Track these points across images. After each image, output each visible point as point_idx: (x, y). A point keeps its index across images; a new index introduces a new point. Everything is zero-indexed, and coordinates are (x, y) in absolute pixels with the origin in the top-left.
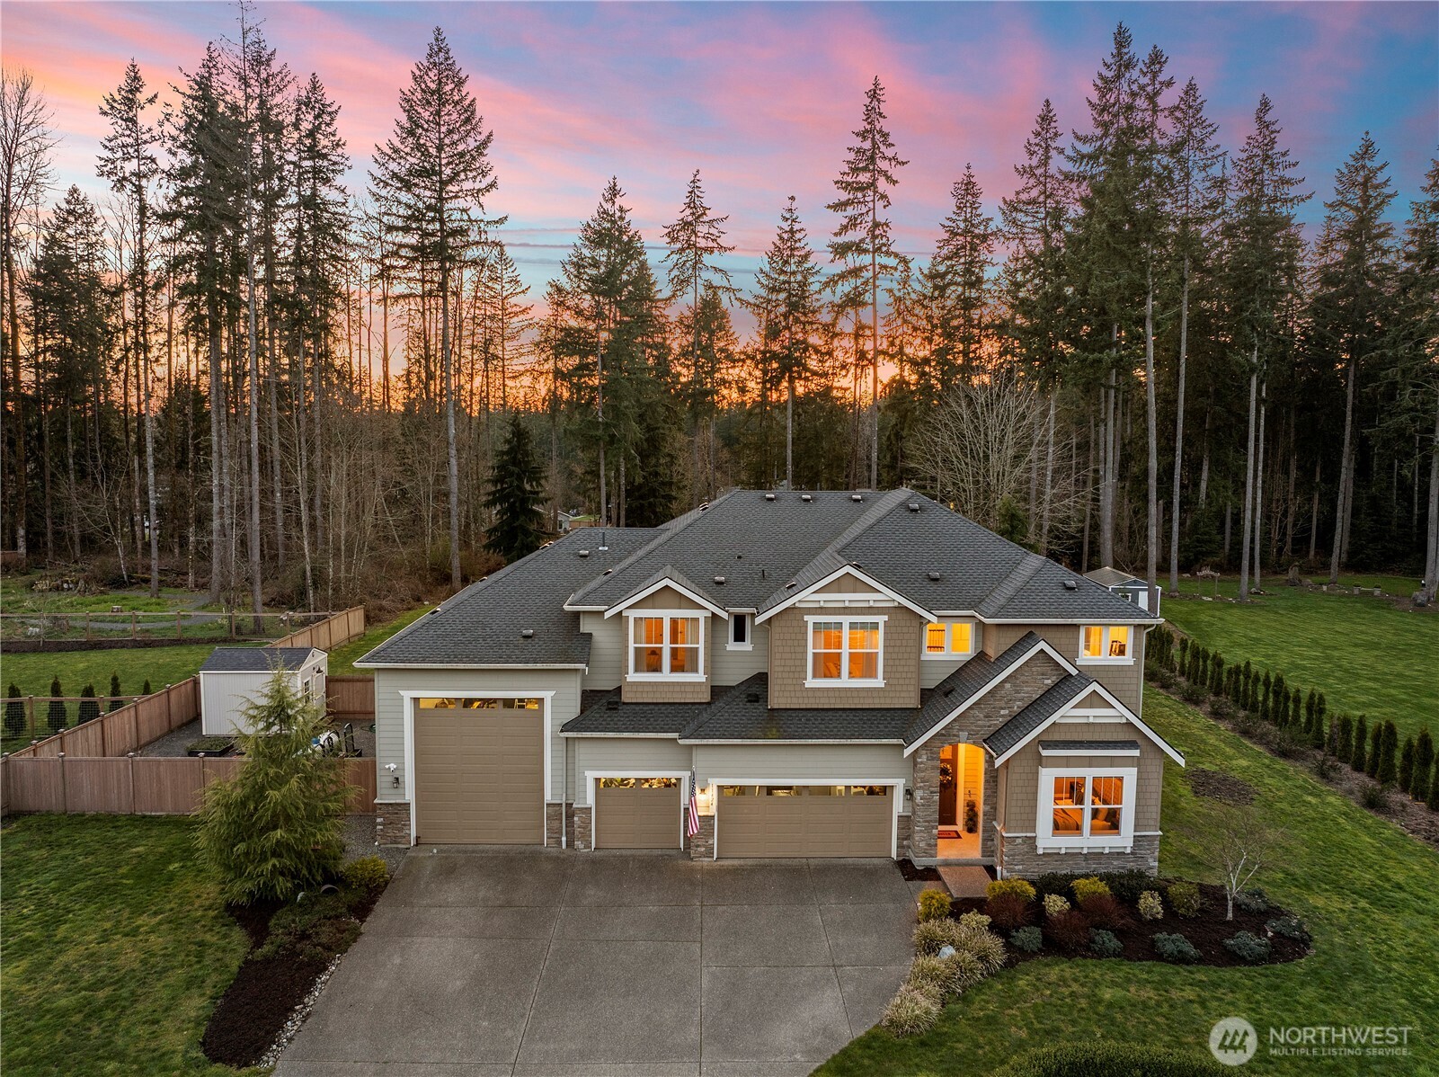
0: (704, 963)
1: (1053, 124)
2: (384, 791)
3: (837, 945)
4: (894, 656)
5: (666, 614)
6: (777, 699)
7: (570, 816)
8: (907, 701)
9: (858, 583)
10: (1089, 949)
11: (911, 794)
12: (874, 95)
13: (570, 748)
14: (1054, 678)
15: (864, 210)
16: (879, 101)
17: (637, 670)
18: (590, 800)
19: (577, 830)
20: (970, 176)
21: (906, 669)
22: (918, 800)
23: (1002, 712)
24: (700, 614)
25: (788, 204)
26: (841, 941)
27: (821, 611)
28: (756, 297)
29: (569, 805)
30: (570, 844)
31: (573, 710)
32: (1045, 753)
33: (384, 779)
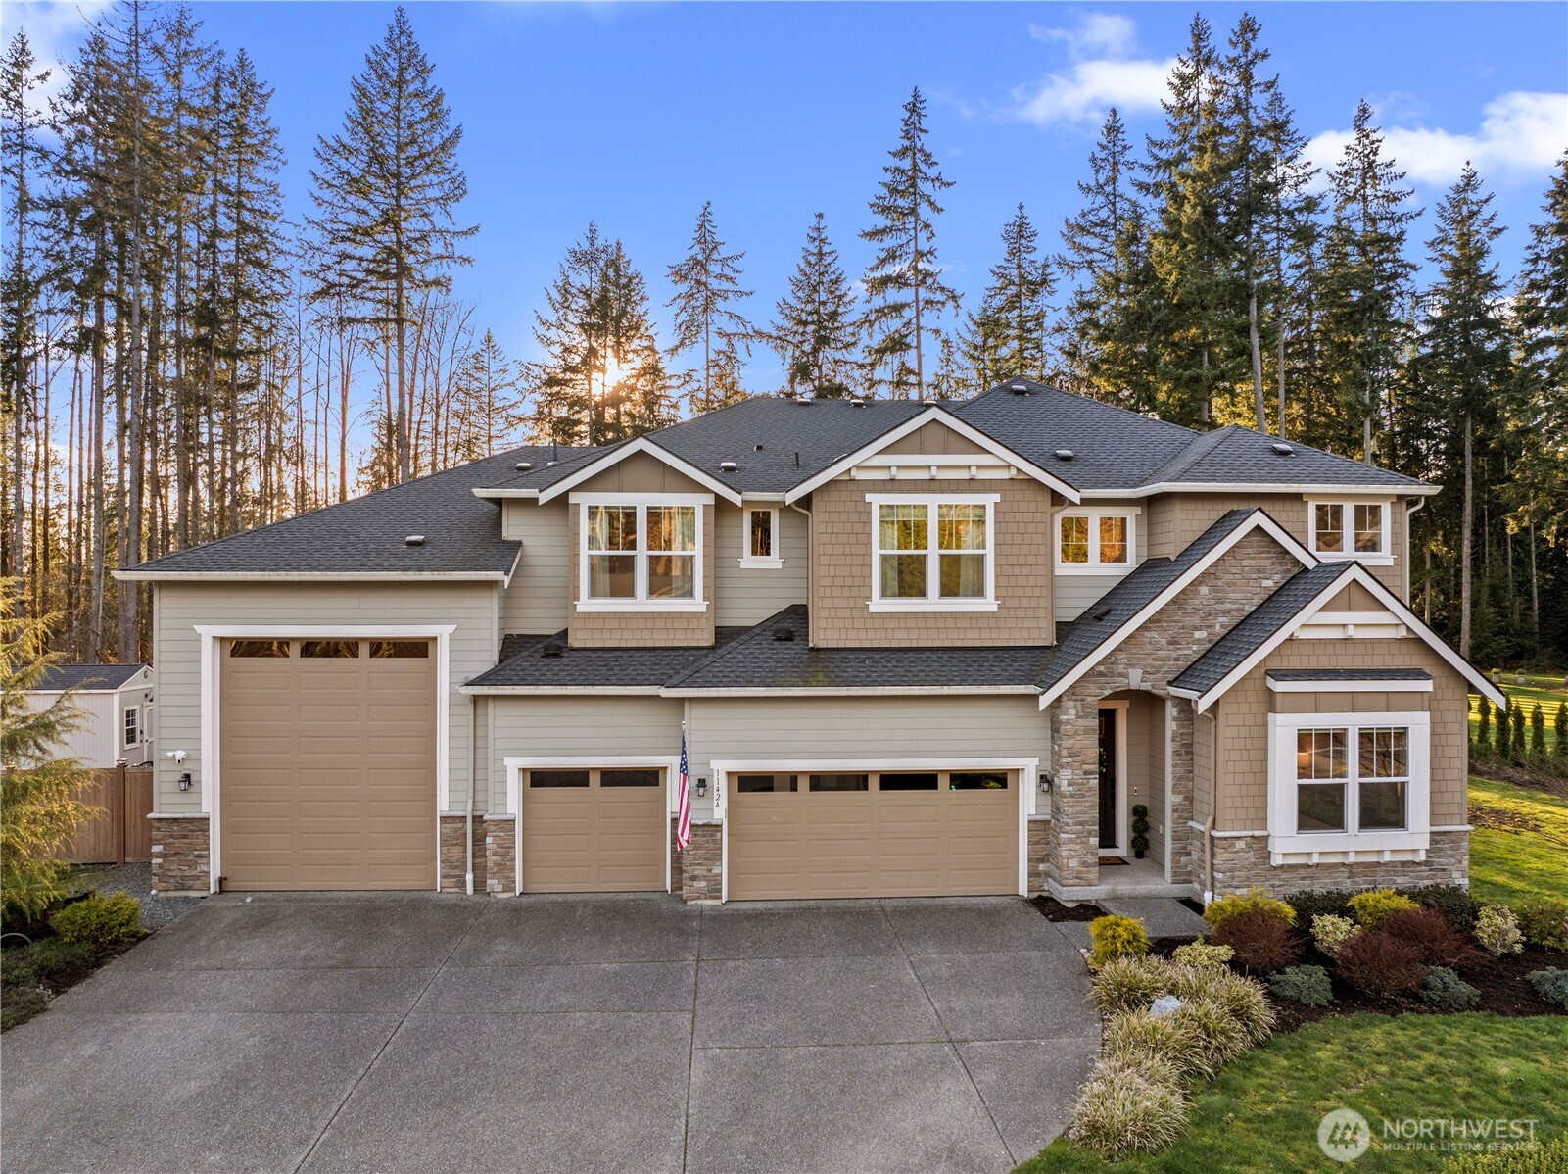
0: (698, 1042)
1: (1120, 136)
2: (165, 799)
3: (951, 1010)
4: (1012, 560)
5: (641, 501)
6: (821, 634)
7: (479, 840)
8: (1035, 634)
9: (952, 438)
10: (1420, 1000)
11: (1050, 783)
12: (914, 108)
13: (480, 711)
14: (1277, 577)
15: (904, 238)
16: (919, 115)
17: (593, 593)
18: (514, 807)
19: (491, 860)
20: (1022, 217)
21: (1032, 581)
22: (1064, 787)
23: (1197, 635)
24: (699, 502)
25: (814, 222)
26: (958, 1004)
27: (892, 485)
28: (779, 329)
29: (478, 820)
30: (479, 885)
31: (487, 657)
32: (1279, 686)
33: (166, 777)
